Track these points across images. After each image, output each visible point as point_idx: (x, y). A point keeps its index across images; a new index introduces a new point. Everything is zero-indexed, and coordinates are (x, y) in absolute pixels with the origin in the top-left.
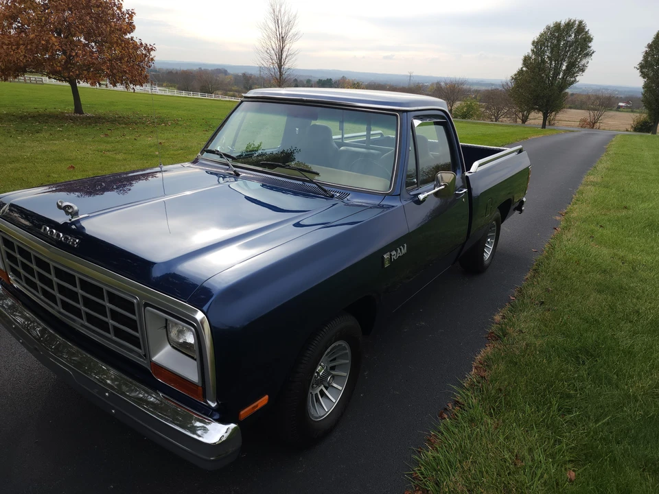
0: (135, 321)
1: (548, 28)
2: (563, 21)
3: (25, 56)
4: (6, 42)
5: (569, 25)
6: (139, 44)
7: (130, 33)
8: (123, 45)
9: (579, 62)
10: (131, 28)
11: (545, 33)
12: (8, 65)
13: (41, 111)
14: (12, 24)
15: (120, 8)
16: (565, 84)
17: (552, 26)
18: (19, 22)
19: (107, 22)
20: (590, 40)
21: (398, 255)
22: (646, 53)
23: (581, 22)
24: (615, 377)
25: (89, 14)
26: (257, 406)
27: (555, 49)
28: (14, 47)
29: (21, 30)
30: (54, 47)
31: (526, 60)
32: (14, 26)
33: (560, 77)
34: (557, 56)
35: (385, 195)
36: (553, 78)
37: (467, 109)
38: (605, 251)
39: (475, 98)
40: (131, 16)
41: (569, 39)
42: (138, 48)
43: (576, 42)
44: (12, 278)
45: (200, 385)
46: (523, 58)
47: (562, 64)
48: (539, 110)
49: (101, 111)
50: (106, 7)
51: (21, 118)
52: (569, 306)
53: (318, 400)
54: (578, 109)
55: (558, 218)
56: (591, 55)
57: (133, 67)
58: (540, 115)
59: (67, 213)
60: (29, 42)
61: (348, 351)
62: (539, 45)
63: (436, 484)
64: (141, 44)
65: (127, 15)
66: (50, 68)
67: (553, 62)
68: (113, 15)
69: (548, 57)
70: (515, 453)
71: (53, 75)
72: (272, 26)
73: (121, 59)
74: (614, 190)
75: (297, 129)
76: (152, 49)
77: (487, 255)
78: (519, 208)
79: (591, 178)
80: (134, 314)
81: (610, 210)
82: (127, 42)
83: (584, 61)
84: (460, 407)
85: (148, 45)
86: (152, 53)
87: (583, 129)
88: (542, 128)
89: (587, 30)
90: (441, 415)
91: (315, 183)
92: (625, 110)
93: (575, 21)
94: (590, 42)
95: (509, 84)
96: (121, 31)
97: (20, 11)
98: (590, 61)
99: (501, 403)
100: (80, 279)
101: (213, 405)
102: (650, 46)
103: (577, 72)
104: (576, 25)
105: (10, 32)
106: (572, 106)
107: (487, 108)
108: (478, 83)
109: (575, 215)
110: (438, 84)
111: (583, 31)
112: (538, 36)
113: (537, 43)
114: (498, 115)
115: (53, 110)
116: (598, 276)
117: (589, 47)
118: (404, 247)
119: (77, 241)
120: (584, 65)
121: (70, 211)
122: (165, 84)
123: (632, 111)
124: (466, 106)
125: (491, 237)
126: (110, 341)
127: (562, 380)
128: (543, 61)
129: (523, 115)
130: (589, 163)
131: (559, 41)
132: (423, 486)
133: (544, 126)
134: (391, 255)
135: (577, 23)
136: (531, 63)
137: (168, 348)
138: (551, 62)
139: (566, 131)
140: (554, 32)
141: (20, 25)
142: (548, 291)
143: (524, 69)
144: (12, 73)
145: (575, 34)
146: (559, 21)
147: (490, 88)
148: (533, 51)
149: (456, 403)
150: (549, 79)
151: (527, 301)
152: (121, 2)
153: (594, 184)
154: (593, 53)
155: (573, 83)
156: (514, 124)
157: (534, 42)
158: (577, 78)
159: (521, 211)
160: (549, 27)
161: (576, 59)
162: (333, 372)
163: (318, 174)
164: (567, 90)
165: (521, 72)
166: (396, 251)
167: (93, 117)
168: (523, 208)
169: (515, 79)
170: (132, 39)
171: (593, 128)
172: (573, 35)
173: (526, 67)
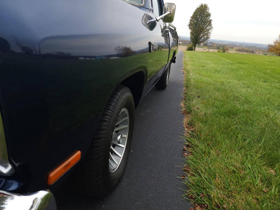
21: (155, 48)
22: (191, 20)
26: (69, 164)
35: (140, 7)
38: (208, 79)
55: (182, 70)
61: (128, 118)
81: (200, 67)
84: (191, 147)
90: (184, 154)
92: (182, 45)
102: (192, 17)
109: (189, 69)
123: (184, 45)
134: (153, 44)
142: (198, 92)
149: (188, 146)
151: (191, 97)
153: (188, 61)
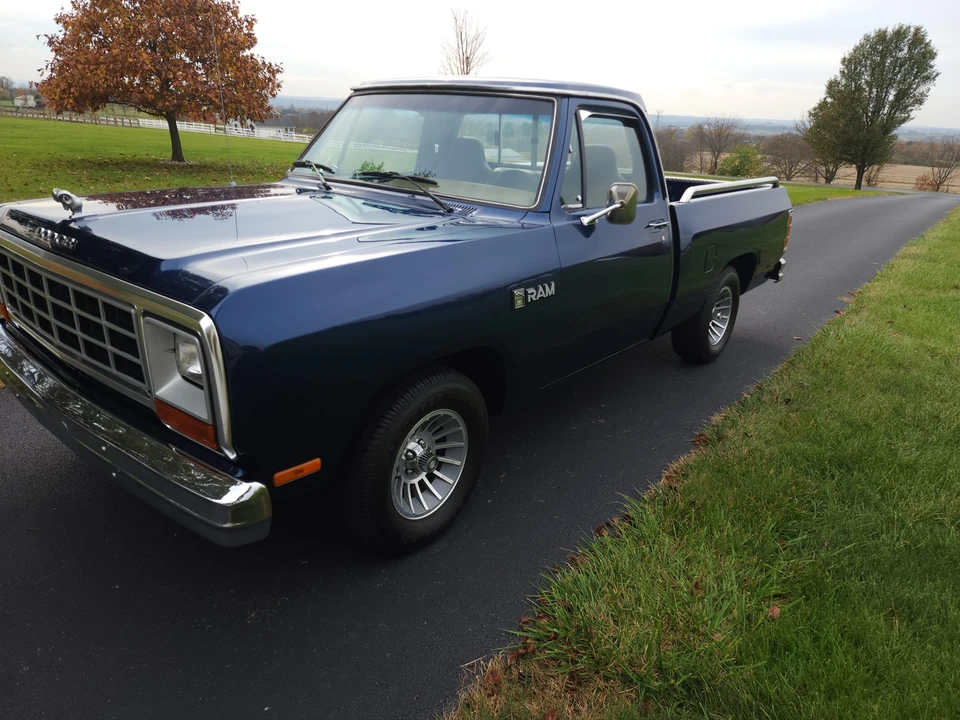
0: (135, 341)
1: (867, 38)
2: (891, 27)
3: (106, 80)
4: (82, 60)
5: (900, 34)
6: (261, 63)
7: (249, 49)
8: (239, 65)
9: (915, 89)
10: (251, 41)
11: (862, 46)
12: (83, 90)
13: (128, 157)
14: (91, 36)
15: (235, 13)
16: (892, 122)
17: (873, 35)
18: (100, 34)
19: (218, 33)
20: (933, 56)
21: (539, 296)
23: (918, 30)
24: (878, 496)
25: (193, 20)
26: (302, 470)
27: (878, 69)
28: (91, 68)
29: (101, 44)
30: (145, 67)
31: (832, 87)
32: (93, 39)
33: (885, 112)
34: (881, 81)
35: (526, 212)
36: (873, 113)
37: (741, 163)
38: (907, 341)
39: (757, 148)
40: (251, 24)
41: (900, 55)
42: (259, 69)
43: (910, 59)
44: (10, 312)
45: (210, 422)
46: (827, 83)
47: (887, 92)
48: (851, 162)
49: (208, 159)
50: (217, 12)
51: (100, 164)
52: (829, 406)
53: (414, 494)
54: (918, 165)
55: (845, 299)
56: (934, 78)
57: (251, 95)
58: (853, 170)
59: (67, 207)
60: (112, 60)
61: (462, 428)
62: (852, 64)
63: (569, 610)
64: (264, 63)
65: (246, 23)
66: (139, 95)
67: (874, 90)
68: (227, 23)
69: (866, 82)
70: (695, 580)
71: (144, 107)
72: (453, 41)
73: (235, 85)
74: (943, 265)
75: (437, 146)
76: (278, 71)
77: (717, 336)
78: (774, 274)
79: (913, 250)
80: (133, 332)
81: (931, 289)
82: (245, 60)
83: (922, 89)
84: (630, 523)
85: (273, 64)
86: (278, 76)
87: (922, 192)
88: (856, 188)
89: (927, 41)
90: (599, 531)
91: (430, 196)
93: (909, 27)
94: (933, 58)
95: (807, 124)
96: (236, 44)
97: (102, 18)
98: (932, 88)
99: (690, 519)
100: (75, 291)
101: (232, 456)
103: (913, 104)
104: (911, 34)
105: (88, 48)
106: (909, 160)
107: (774, 162)
108: (763, 127)
109: (872, 294)
110: (700, 127)
111: (921, 43)
112: (851, 50)
113: (850, 61)
114: (790, 172)
115: (144, 157)
116: (887, 371)
117: (931, 67)
118: (550, 286)
119: (73, 240)
120: (922, 94)
121: (68, 202)
122: (305, 130)
124: (740, 158)
125: (724, 311)
126: (110, 376)
127: (792, 495)
128: (859, 89)
129: (827, 171)
130: (916, 231)
131: (884, 57)
132: (550, 613)
133: (858, 186)
134: (526, 293)
135: (912, 30)
136: (840, 91)
137: (177, 379)
138: (871, 89)
139: (891, 194)
140: (876, 44)
141: (101, 37)
142: (802, 386)
143: (829, 100)
144: (88, 102)
145: (909, 48)
146: (883, 28)
147: (780, 133)
148: (842, 72)
149: (627, 518)
150: (867, 116)
151: (766, 398)
152: (238, 4)
153: (914, 257)
154: (937, 75)
155: (904, 120)
156: (813, 183)
157: (844, 59)
158: (912, 114)
159: (777, 278)
160: (869, 37)
161: (910, 85)
162: (441, 459)
163: (434, 184)
164: (895, 132)
165: (823, 105)
166: (537, 289)
167: (196, 166)
168: (781, 275)
169: (815, 115)
170: (252, 58)
171: (937, 190)
172: (906, 49)
173: (831, 96)
